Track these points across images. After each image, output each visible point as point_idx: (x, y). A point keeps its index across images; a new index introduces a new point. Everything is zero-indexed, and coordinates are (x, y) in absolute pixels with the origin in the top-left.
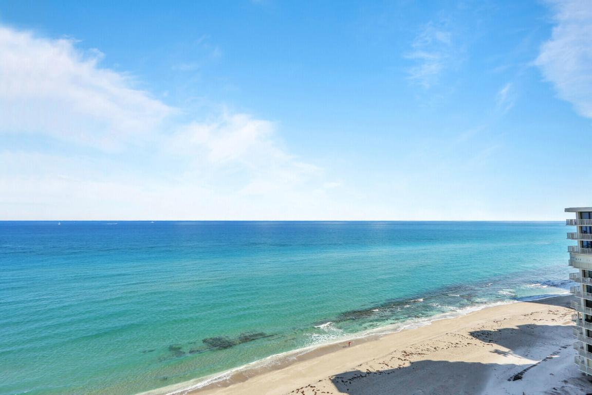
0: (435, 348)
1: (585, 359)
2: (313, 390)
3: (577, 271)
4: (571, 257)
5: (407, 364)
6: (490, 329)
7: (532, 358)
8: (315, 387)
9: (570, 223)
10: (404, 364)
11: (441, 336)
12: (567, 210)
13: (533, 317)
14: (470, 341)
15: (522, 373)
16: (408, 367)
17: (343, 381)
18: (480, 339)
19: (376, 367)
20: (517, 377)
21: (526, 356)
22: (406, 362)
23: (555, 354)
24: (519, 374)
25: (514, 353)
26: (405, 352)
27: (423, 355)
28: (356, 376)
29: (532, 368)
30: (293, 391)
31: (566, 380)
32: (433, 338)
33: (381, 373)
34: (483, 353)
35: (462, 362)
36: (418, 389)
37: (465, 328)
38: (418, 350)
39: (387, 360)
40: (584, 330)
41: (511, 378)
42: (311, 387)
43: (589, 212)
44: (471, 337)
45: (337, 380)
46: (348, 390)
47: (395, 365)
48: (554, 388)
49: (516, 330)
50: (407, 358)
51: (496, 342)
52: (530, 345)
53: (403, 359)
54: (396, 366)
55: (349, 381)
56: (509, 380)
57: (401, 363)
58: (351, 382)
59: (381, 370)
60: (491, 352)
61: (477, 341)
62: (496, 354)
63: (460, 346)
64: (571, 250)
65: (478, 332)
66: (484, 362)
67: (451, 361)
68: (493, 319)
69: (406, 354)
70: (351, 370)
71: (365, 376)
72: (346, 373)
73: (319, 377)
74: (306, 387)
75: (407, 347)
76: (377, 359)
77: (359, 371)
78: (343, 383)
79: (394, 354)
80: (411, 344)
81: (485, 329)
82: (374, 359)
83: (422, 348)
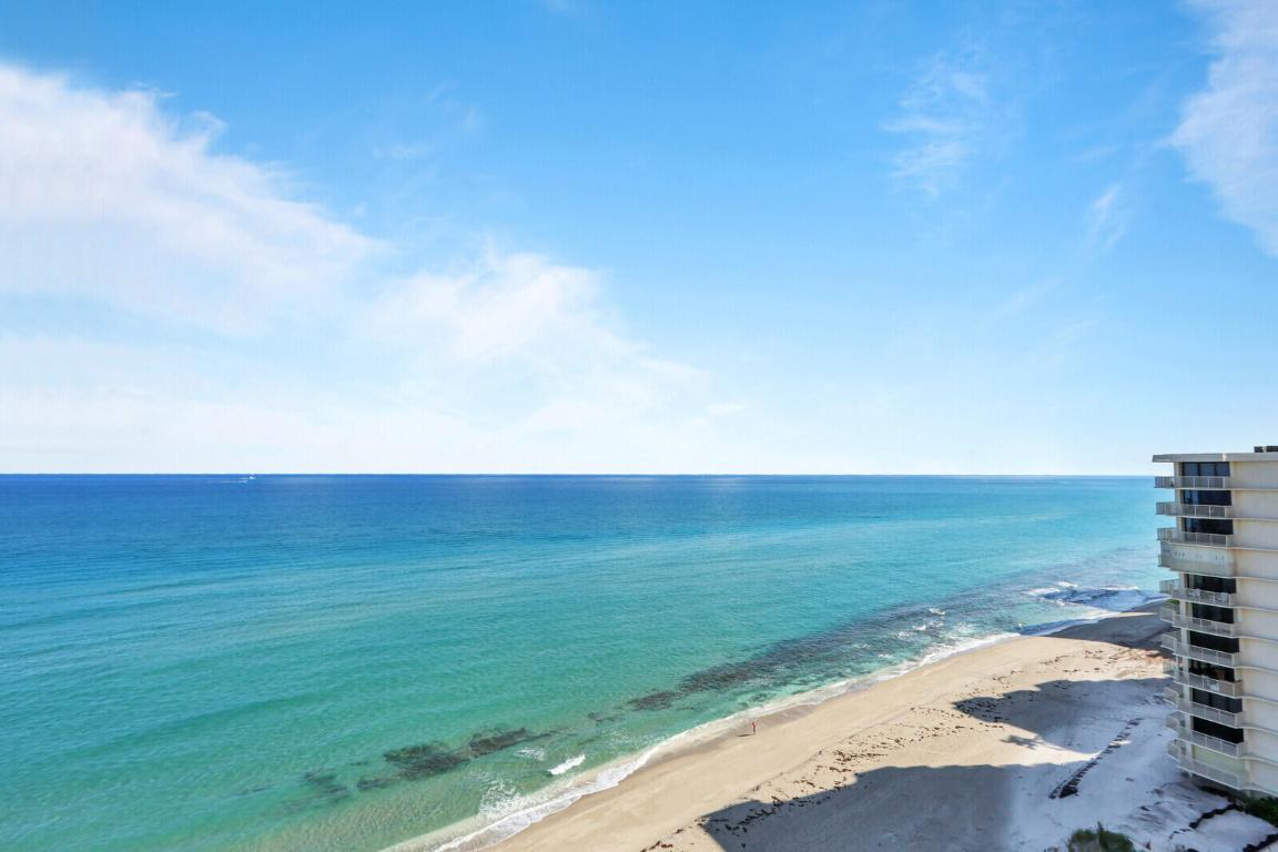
0: (897, 741)
1: (1188, 745)
3: (1175, 576)
4: (1163, 550)
5: (851, 780)
6: (990, 695)
7: (1081, 748)
8: (670, 846)
9: (1162, 482)
10: (845, 779)
11: (902, 714)
12: (1156, 458)
13: (1061, 666)
14: (959, 722)
15: (1075, 781)
16: (854, 785)
17: (729, 828)
18: (977, 717)
19: (791, 792)
20: (1068, 791)
21: (1068, 744)
22: (847, 774)
23: (1121, 737)
24: (1070, 783)
25: (1046, 741)
26: (840, 753)
27: (877, 758)
28: (752, 814)
29: (1091, 771)
31: (1158, 788)
32: (892, 719)
33: (802, 802)
34: (989, 745)
35: (955, 767)
36: (885, 831)
37: (946, 694)
38: (864, 747)
39: (809, 771)
40: (1187, 689)
41: (1055, 791)
42: (664, 846)
43: (1199, 463)
44: (958, 713)
45: (715, 825)
46: (743, 846)
47: (827, 782)
48: (1143, 808)
49: (1036, 693)
50: (848, 765)
51: (1007, 721)
52: (1071, 722)
53: (841, 768)
54: (830, 786)
55: (741, 827)
56: (1052, 797)
57: (838, 777)
58: (747, 827)
59: (800, 795)
60: (1003, 741)
61: (970, 721)
62: (1013, 745)
63: (944, 733)
64: (1165, 536)
65: (970, 701)
66: (996, 763)
67: (935, 764)
68: (991, 673)
69: (844, 758)
70: (739, 802)
71: (773, 812)
72: (731, 809)
73: (675, 824)
74: (653, 847)
75: (841, 743)
76: (789, 772)
77: (757, 801)
78: (730, 832)
79: (820, 760)
80: (849, 734)
81: (982, 695)
82: (781, 774)
83: (871, 742)
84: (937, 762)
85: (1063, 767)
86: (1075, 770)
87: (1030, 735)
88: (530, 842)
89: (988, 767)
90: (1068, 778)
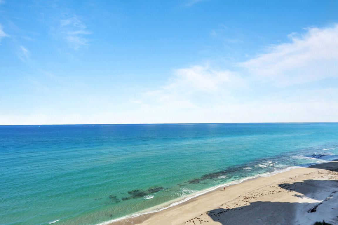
0: (262, 194)
2: (199, 220)
5: (248, 204)
6: (289, 183)
7: (317, 199)
8: (199, 218)
10: (247, 204)
11: (263, 187)
13: (310, 176)
14: (280, 190)
15: (315, 208)
16: (249, 206)
17: (215, 215)
18: (285, 189)
19: (231, 207)
20: (313, 210)
21: (313, 198)
22: (247, 203)
23: (330, 196)
24: (314, 208)
25: (306, 196)
26: (245, 197)
27: (256, 199)
28: (221, 212)
29: (321, 205)
30: (188, 221)
32: (259, 189)
33: (235, 209)
34: (289, 197)
35: (278, 202)
36: (259, 218)
37: (275, 182)
38: (252, 196)
39: (237, 201)
41: (309, 210)
42: (198, 218)
44: (280, 188)
45: (211, 214)
46: (219, 220)
47: (242, 204)
48: (337, 217)
49: (303, 183)
50: (247, 200)
51: (294, 190)
52: (314, 191)
53: (245, 201)
54: (243, 205)
55: (218, 215)
56: (308, 212)
57: (245, 203)
58: (220, 215)
59: (234, 207)
60: (293, 196)
61: (283, 190)
62: (296, 197)
63: (275, 193)
65: (283, 184)
66: (291, 202)
67: (272, 201)
68: (289, 177)
70: (217, 208)
71: (227, 211)
72: (215, 210)
73: (200, 213)
74: (195, 219)
75: (246, 194)
76: (231, 201)
77: (222, 208)
78: (215, 216)
79: (240, 198)
80: (248, 192)
81: (286, 183)
82: (229, 202)
83: (254, 194)
84: (273, 201)
85: (311, 204)
86: (315, 205)
87: (301, 195)
88: (163, 215)
89: (288, 203)
90: (313, 207)
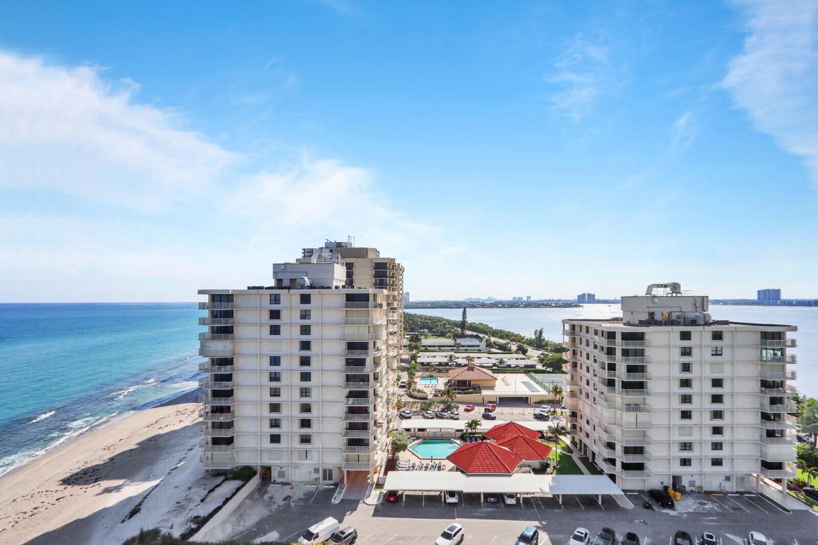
1: (209, 454)
3: (206, 360)
4: (201, 346)
6: (97, 463)
7: (155, 477)
9: (202, 306)
12: (201, 292)
13: (157, 426)
14: (61, 494)
15: (142, 503)
18: (80, 484)
20: (134, 512)
21: (147, 479)
23: (180, 461)
24: (136, 506)
25: (132, 482)
29: (154, 491)
31: (190, 486)
34: (88, 501)
40: (210, 422)
41: (126, 517)
43: (221, 295)
44: (63, 487)
48: (178, 503)
49: (135, 449)
51: (105, 478)
52: (152, 462)
56: (123, 521)
60: (97, 495)
62: (105, 495)
64: (202, 338)
65: (77, 474)
68: (102, 446)
86: (145, 495)
87: (120, 482)
90: (137, 503)
